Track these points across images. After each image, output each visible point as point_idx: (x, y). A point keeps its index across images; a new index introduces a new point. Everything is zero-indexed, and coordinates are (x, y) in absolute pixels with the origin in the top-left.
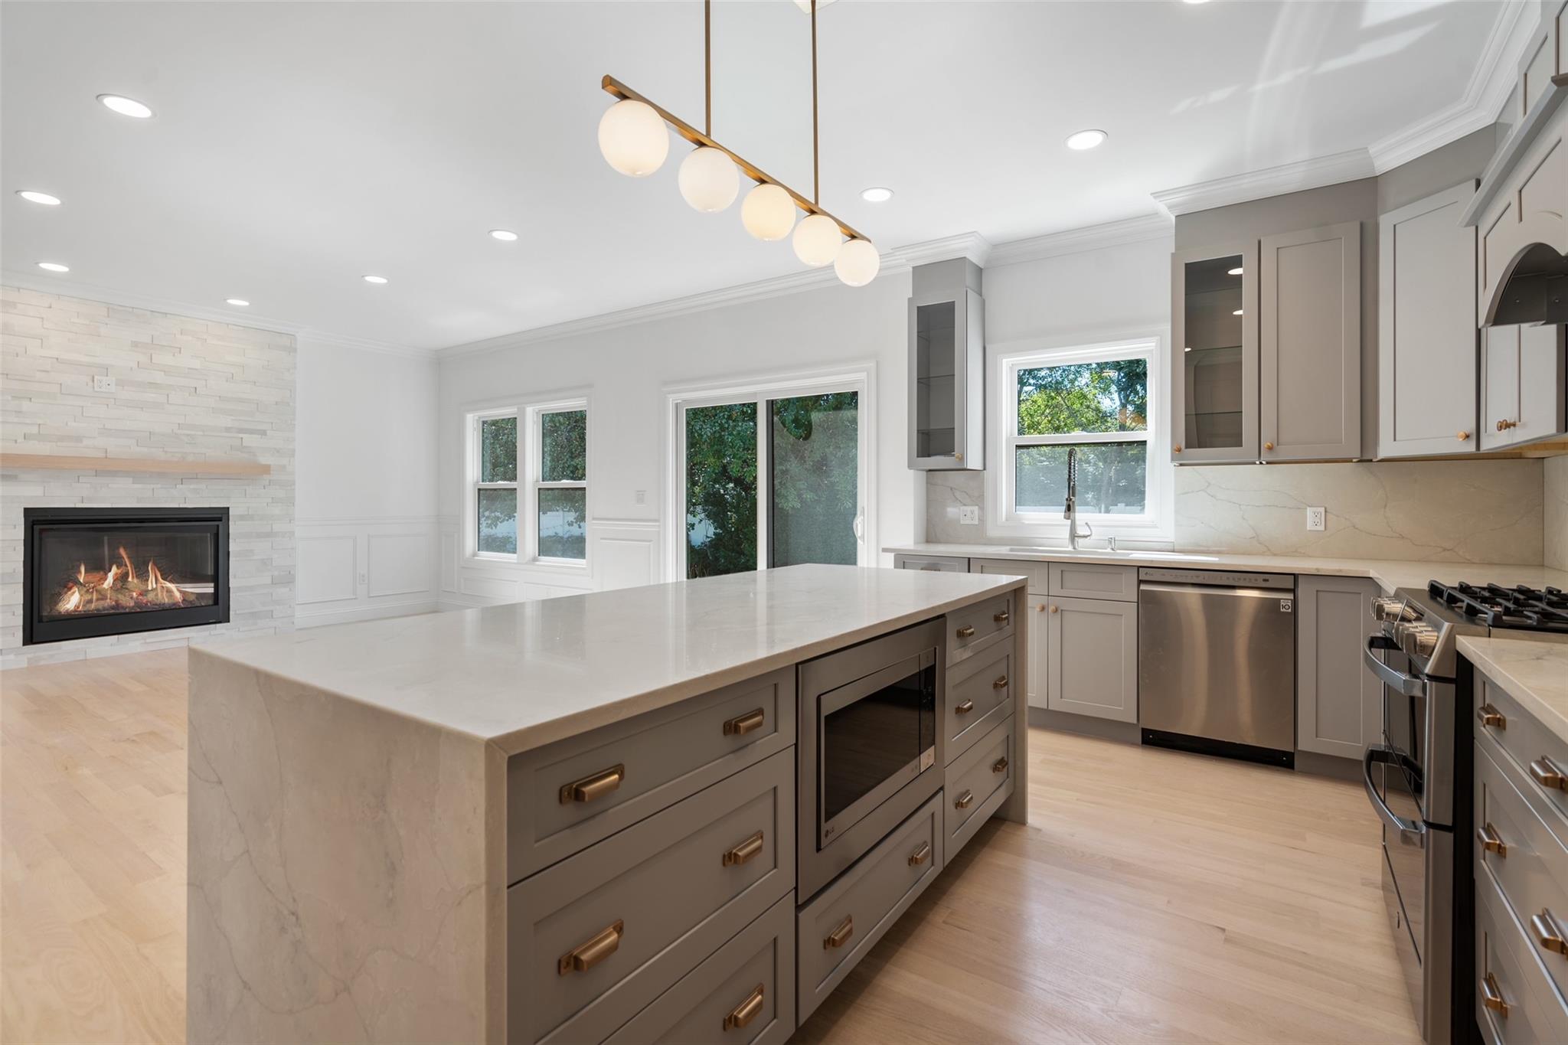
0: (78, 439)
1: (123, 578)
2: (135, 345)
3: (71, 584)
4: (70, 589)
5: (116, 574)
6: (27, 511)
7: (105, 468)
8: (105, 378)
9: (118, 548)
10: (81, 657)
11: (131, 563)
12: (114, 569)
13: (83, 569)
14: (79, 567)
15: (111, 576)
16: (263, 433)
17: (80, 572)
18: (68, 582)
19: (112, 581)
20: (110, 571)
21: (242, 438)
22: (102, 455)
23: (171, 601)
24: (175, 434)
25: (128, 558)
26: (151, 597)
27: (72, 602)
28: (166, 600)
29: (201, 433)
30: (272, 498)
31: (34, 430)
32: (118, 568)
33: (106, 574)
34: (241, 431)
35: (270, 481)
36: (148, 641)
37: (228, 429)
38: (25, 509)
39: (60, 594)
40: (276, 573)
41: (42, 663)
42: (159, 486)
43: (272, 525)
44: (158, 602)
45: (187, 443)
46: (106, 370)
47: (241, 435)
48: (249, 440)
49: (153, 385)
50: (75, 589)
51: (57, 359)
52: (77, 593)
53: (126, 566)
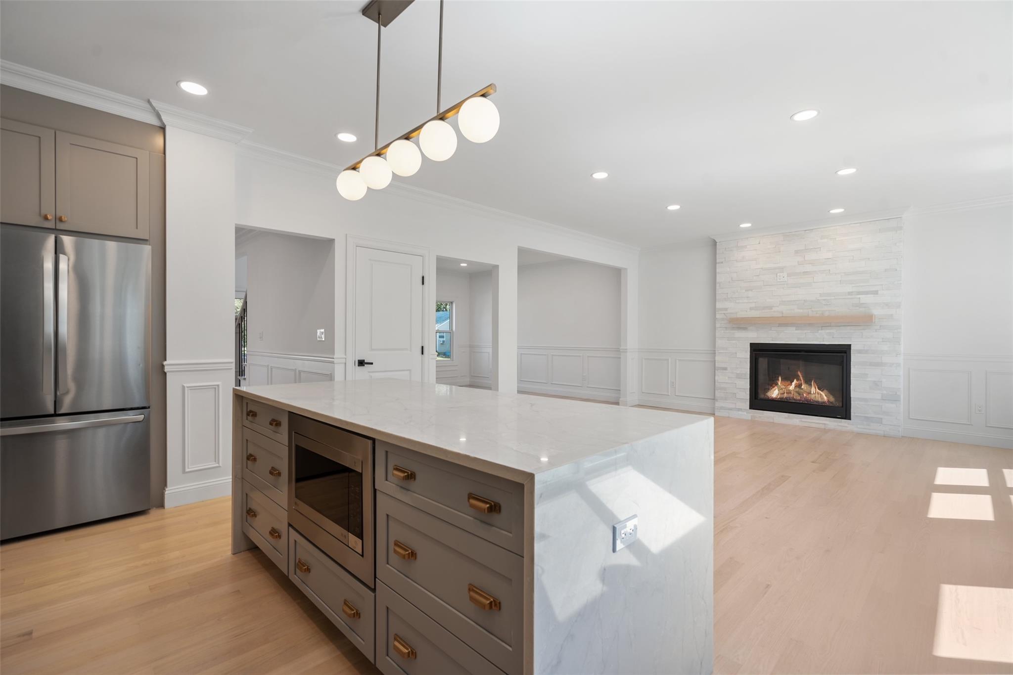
0: (770, 308)
1: (799, 386)
2: (797, 252)
3: (774, 385)
4: (774, 387)
5: (796, 384)
6: (751, 344)
7: (784, 322)
8: (781, 274)
9: (797, 371)
10: (772, 421)
11: (803, 380)
12: (795, 381)
13: (780, 379)
14: (778, 377)
15: (793, 384)
16: (876, 293)
17: (778, 380)
18: (772, 383)
19: (794, 387)
20: (793, 381)
21: (860, 298)
22: (781, 315)
23: (822, 401)
24: (818, 300)
25: (802, 377)
26: (812, 397)
27: (774, 393)
28: (820, 400)
29: (833, 298)
30: (883, 338)
31: (753, 305)
32: (797, 380)
33: (791, 383)
34: (859, 293)
35: (881, 326)
36: (803, 420)
37: (850, 293)
38: (751, 343)
39: (769, 389)
40: (885, 392)
41: (756, 419)
42: (809, 331)
43: (882, 357)
44: (816, 400)
45: (825, 305)
46: (782, 269)
47: (859, 296)
48: (864, 299)
49: (805, 273)
50: (776, 387)
51: (762, 268)
52: (777, 390)
53: (801, 380)
